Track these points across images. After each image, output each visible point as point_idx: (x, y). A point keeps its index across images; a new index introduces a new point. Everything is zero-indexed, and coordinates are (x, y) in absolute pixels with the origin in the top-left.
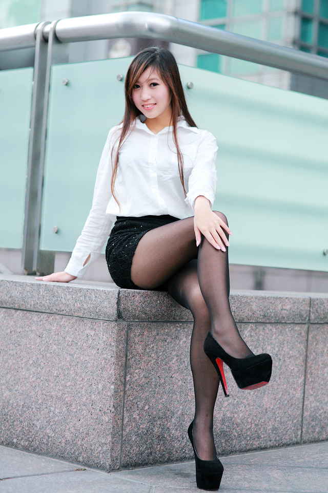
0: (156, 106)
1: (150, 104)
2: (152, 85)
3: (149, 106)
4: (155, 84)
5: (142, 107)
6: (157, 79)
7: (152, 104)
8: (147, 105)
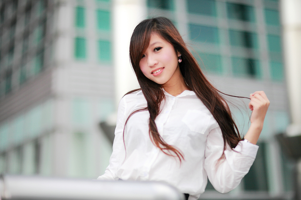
0: (165, 69)
1: (158, 69)
2: (156, 50)
3: (157, 71)
4: (159, 49)
5: (152, 75)
6: (159, 43)
7: (160, 69)
8: (156, 70)
